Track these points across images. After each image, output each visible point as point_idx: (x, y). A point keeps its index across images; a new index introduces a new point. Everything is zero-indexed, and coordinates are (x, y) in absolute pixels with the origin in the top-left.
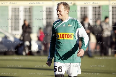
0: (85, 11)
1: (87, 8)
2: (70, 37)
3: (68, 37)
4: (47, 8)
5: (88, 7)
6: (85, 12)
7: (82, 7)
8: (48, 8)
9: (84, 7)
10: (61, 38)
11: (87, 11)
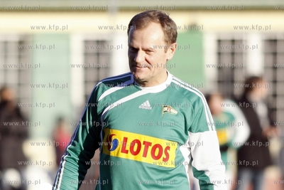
0: (233, 54)
1: (241, 41)
2: (164, 156)
3: (156, 154)
4: (86, 42)
5: (244, 38)
6: (233, 59)
7: (222, 38)
8: (93, 42)
9: (230, 38)
10: (127, 152)
11: (241, 54)
